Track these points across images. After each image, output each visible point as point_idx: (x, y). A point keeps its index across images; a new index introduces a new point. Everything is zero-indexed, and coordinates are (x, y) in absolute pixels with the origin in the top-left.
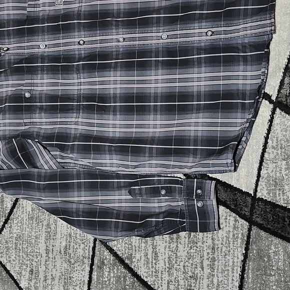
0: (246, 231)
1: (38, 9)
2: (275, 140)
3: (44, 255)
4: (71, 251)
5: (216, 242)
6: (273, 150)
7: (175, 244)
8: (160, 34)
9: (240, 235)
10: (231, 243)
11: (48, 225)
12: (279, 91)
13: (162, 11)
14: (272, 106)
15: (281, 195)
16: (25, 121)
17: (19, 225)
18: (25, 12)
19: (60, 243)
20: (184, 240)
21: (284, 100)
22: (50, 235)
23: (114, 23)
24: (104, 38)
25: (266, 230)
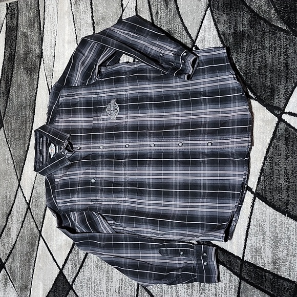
0: (237, 283)
1: (100, 122)
2: (255, 220)
3: (105, 293)
4: (122, 291)
5: (218, 291)
6: (254, 227)
7: (191, 290)
8: (178, 143)
9: (233, 286)
10: (228, 292)
11: (108, 271)
12: (257, 185)
13: (179, 127)
14: (253, 196)
15: (260, 259)
16: (92, 198)
17: (89, 270)
18: (92, 124)
19: (115, 285)
20: (196, 287)
21: (260, 192)
22: (109, 279)
23: (148, 134)
24: (142, 143)
25: (251, 284)
